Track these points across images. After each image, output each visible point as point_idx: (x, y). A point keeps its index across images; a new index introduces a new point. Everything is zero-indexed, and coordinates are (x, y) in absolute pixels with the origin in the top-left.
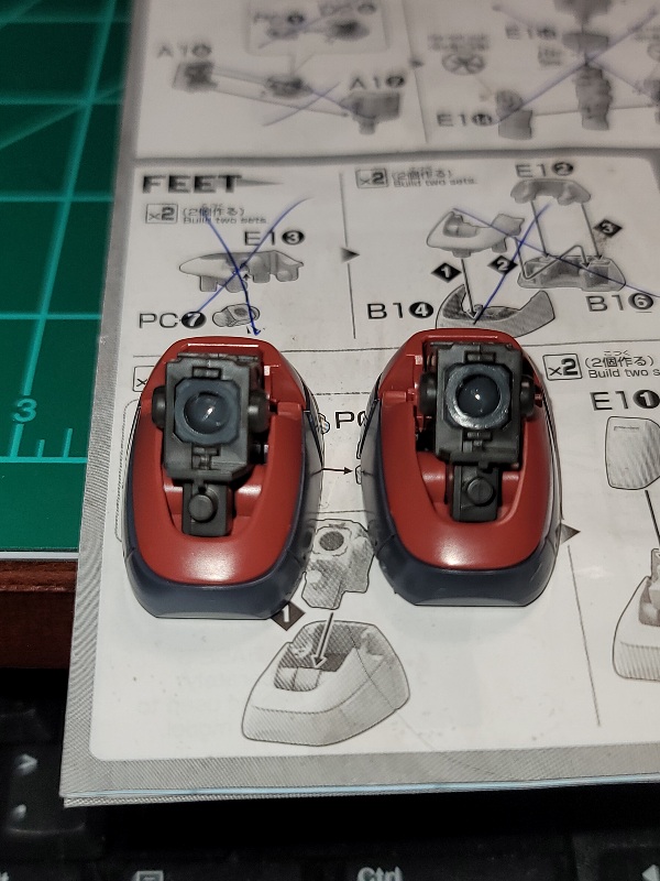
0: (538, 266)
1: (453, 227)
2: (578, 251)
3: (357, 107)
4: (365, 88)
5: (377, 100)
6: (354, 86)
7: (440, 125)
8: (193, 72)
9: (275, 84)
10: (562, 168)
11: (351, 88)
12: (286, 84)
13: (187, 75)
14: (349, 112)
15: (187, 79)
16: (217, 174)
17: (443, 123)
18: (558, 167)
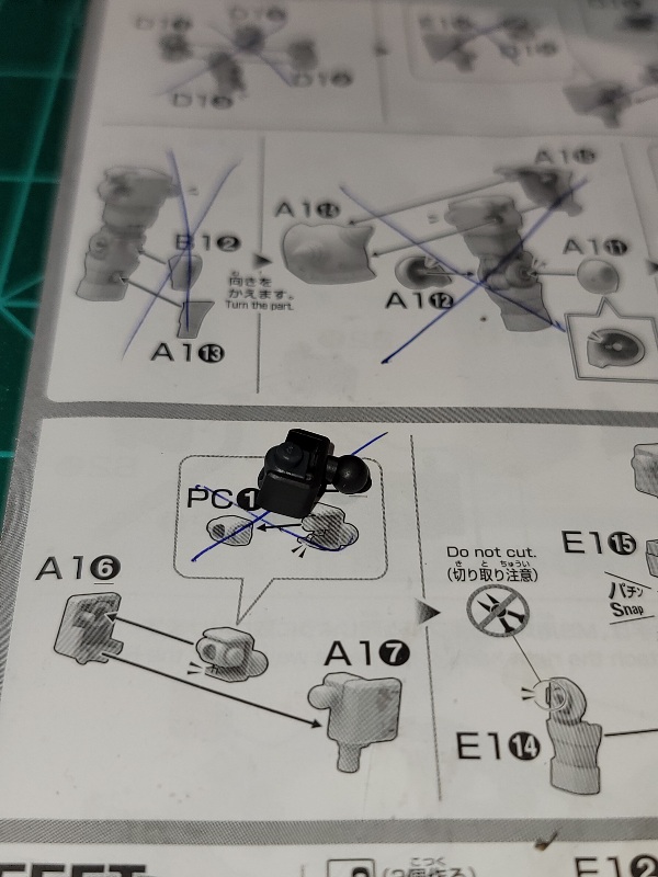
3: (333, 706)
4: (349, 663)
5: (365, 691)
6: (330, 657)
7: (461, 757)
8: (88, 616)
9: (211, 642)
10: (646, 867)
11: (327, 663)
12: (230, 645)
13: (80, 623)
14: (322, 717)
15: (77, 632)
16: (107, 862)
17: (467, 751)
18: (641, 864)
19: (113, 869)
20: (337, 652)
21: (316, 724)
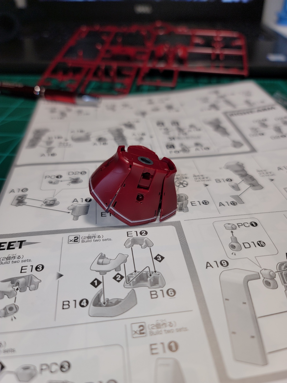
0: (132, 277)
1: (101, 261)
2: (147, 269)
3: (73, 209)
4: (78, 202)
5: (81, 207)
6: (74, 201)
7: (102, 216)
8: (20, 198)
9: (47, 200)
10: (143, 232)
11: (73, 202)
12: (51, 201)
13: (17, 199)
14: (71, 211)
15: (17, 201)
16: (17, 240)
17: (103, 215)
18: (142, 232)
19: (18, 242)
20: (75, 200)
21: (69, 213)
